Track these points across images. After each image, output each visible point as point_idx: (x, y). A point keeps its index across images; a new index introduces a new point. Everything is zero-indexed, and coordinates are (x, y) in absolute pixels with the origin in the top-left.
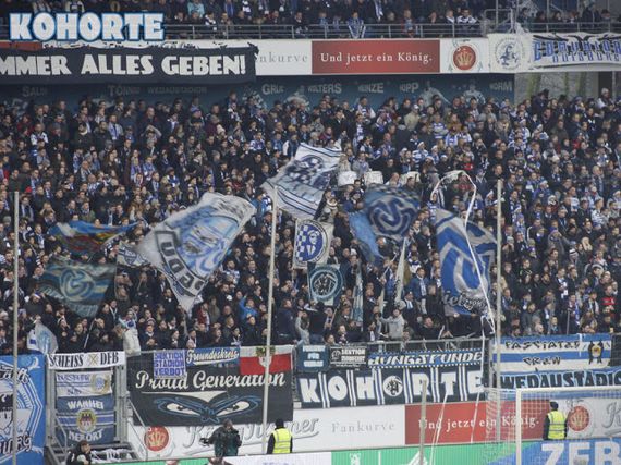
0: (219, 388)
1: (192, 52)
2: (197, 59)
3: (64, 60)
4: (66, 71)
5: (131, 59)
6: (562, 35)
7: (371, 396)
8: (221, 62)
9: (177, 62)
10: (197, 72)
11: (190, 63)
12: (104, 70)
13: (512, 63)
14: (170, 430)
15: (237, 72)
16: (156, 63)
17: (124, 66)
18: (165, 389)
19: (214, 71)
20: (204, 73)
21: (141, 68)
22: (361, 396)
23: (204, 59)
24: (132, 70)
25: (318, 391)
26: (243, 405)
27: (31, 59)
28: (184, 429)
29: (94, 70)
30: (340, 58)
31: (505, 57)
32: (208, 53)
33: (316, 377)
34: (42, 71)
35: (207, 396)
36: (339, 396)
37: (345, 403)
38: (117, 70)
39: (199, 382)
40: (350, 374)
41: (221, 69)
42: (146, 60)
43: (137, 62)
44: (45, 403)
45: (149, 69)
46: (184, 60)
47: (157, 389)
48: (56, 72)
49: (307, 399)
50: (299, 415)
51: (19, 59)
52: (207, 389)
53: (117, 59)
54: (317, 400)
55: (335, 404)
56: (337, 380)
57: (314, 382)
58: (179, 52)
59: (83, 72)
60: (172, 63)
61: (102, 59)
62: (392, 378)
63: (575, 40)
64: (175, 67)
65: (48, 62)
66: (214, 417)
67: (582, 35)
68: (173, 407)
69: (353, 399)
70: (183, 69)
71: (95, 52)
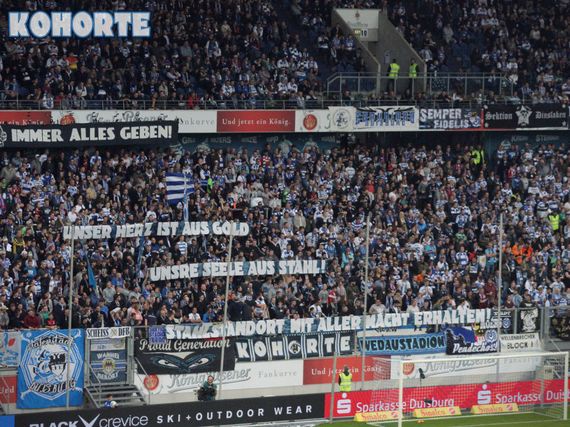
0: (190, 350)
1: (138, 123)
2: (142, 128)
3: (59, 132)
4: (61, 139)
5: (101, 130)
6: (373, 108)
7: (281, 354)
8: (157, 130)
9: (129, 131)
10: (142, 137)
11: (138, 131)
12: (84, 138)
13: (342, 124)
14: (160, 377)
15: (166, 136)
16: (117, 132)
17: (97, 135)
18: (158, 350)
19: (153, 136)
20: (147, 137)
21: (107, 136)
22: (275, 354)
23: (147, 128)
24: (101, 137)
25: (248, 350)
26: (205, 360)
27: (39, 131)
28: (168, 376)
29: (78, 139)
30: (234, 122)
31: (339, 121)
32: (148, 124)
33: (247, 341)
34: (46, 140)
35: (183, 355)
36: (261, 354)
37: (265, 358)
38: (93, 137)
39: (178, 347)
40: (268, 340)
41: (157, 134)
42: (110, 131)
43: (105, 132)
44: (84, 360)
45: (112, 136)
46: (134, 129)
47: (153, 351)
48: (54, 140)
49: (241, 356)
50: (239, 366)
51: (32, 131)
52: (182, 351)
53: (92, 130)
54: (247, 356)
55: (259, 359)
56: (259, 344)
57: (245, 345)
58: (131, 124)
59: (71, 140)
60: (127, 131)
61: (83, 130)
62: (294, 342)
63: (380, 112)
64: (128, 134)
65: (49, 133)
66: (187, 368)
67: (385, 108)
68: (162, 362)
69: (270, 356)
70: (133, 135)
71: (79, 126)
